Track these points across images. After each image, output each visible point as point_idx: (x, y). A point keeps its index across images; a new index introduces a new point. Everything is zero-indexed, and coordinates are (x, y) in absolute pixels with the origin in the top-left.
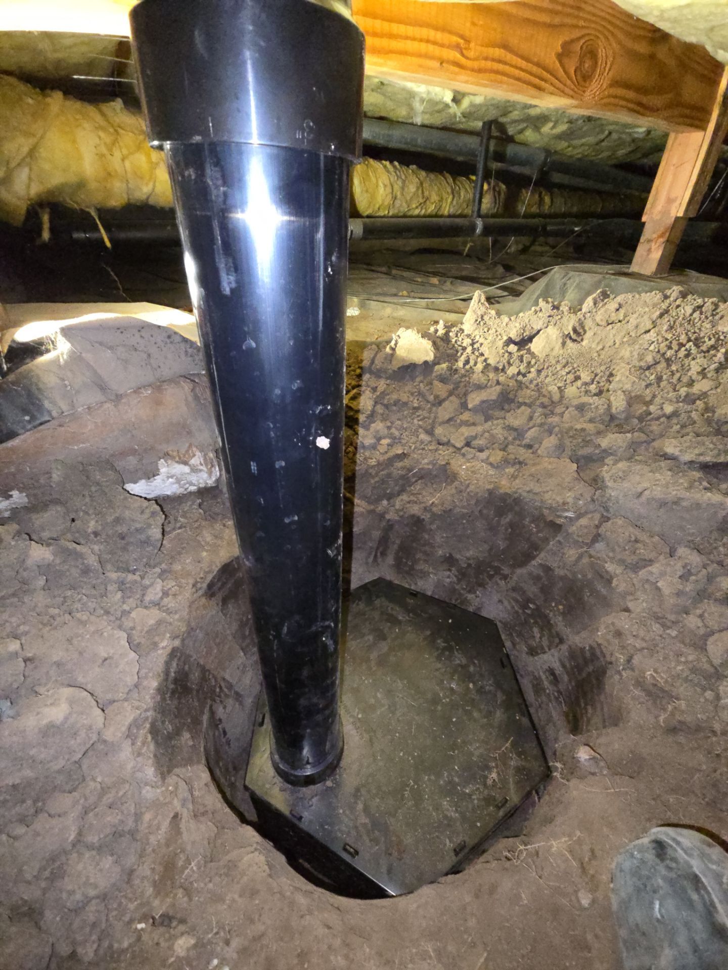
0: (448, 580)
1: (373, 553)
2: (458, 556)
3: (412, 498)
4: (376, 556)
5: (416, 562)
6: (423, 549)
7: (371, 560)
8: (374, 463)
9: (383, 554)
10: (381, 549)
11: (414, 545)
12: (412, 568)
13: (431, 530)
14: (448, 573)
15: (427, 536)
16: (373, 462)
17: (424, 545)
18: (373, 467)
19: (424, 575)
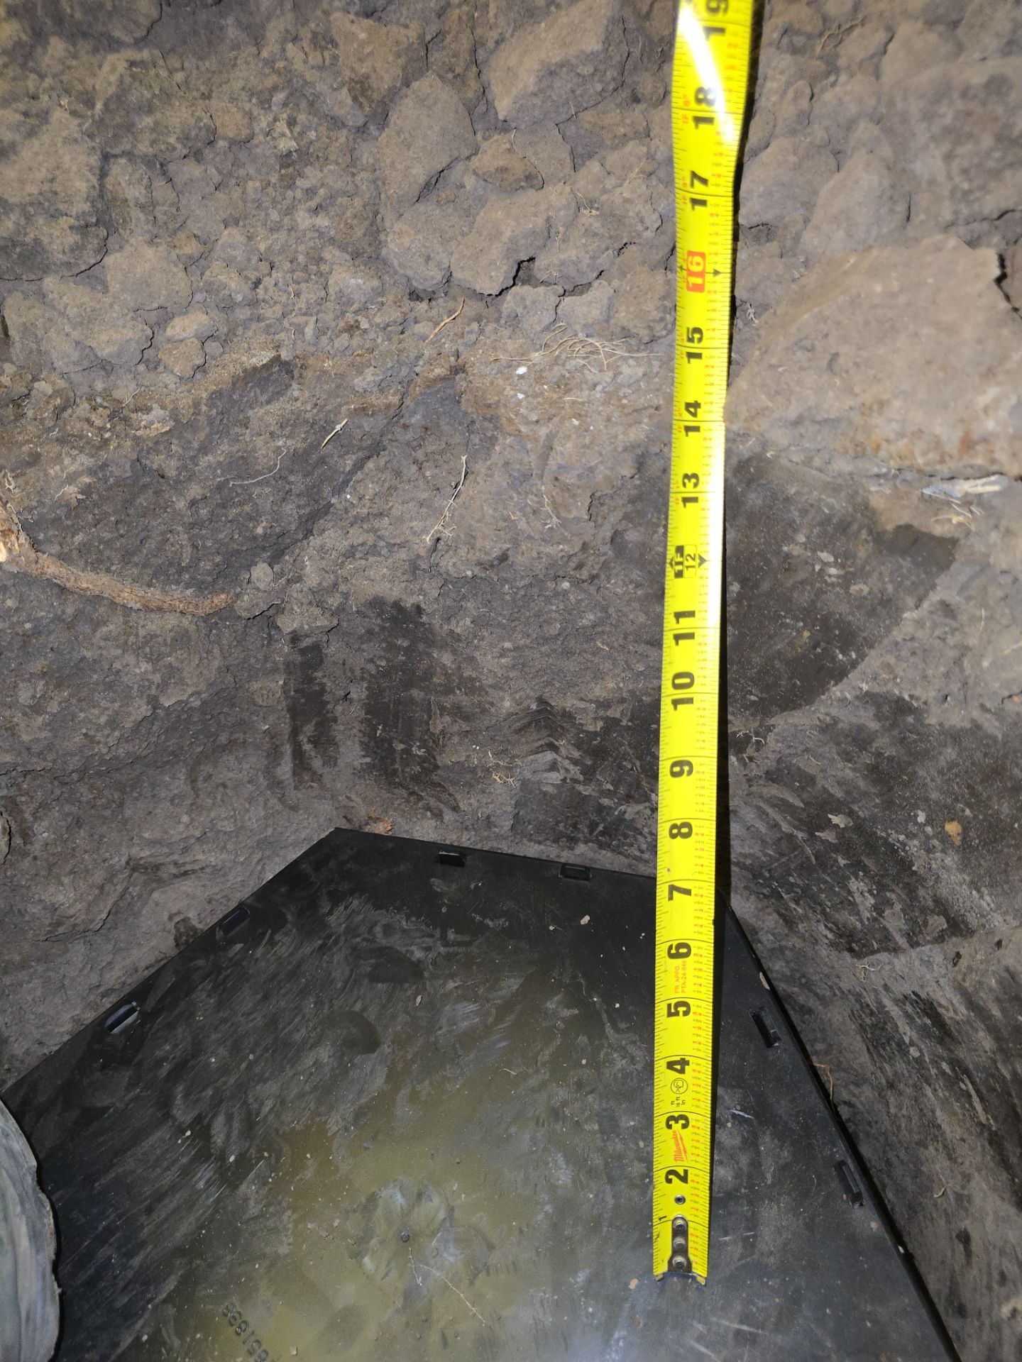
0: (555, 777)
1: (288, 749)
2: (570, 703)
3: (357, 536)
4: (298, 754)
5: (435, 743)
6: (448, 701)
7: (285, 769)
8: (160, 428)
9: (323, 740)
10: (309, 729)
11: (416, 694)
12: (430, 765)
13: (457, 638)
14: (549, 756)
15: (447, 659)
16: (154, 422)
17: (449, 691)
18: (161, 442)
19: (475, 777)
